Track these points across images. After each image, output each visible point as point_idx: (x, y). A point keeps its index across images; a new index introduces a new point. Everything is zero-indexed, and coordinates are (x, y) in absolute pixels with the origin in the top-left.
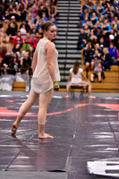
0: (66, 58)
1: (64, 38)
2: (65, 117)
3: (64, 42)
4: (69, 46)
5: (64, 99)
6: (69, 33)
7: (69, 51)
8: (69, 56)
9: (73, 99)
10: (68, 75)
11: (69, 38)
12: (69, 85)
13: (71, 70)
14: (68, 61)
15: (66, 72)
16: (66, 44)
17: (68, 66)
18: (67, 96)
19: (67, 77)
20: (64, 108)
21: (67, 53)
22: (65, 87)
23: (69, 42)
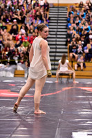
0: (56, 52)
1: (55, 36)
2: (55, 98)
3: (54, 39)
4: (58, 43)
5: (54, 84)
6: (58, 33)
7: (58, 47)
8: (58, 50)
9: (61, 83)
10: (57, 65)
11: (58, 36)
12: (58, 72)
13: (60, 61)
14: (57, 54)
15: (56, 63)
16: (56, 41)
17: (57, 58)
18: (56, 81)
19: (56, 67)
20: (54, 90)
21: (56, 48)
22: (55, 74)
23: (58, 40)
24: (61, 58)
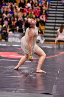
0: (56, 23)
1: (55, 9)
2: (54, 60)
3: (55, 12)
4: (57, 15)
5: (53, 49)
6: (58, 7)
7: (57, 18)
8: (57, 21)
9: (59, 48)
10: (56, 33)
11: (58, 10)
13: (59, 30)
14: (57, 24)
15: (55, 31)
16: (56, 14)
17: (56, 28)
18: (55, 47)
19: (55, 35)
21: (56, 20)
22: (54, 41)
23: (57, 12)
24: (59, 28)
